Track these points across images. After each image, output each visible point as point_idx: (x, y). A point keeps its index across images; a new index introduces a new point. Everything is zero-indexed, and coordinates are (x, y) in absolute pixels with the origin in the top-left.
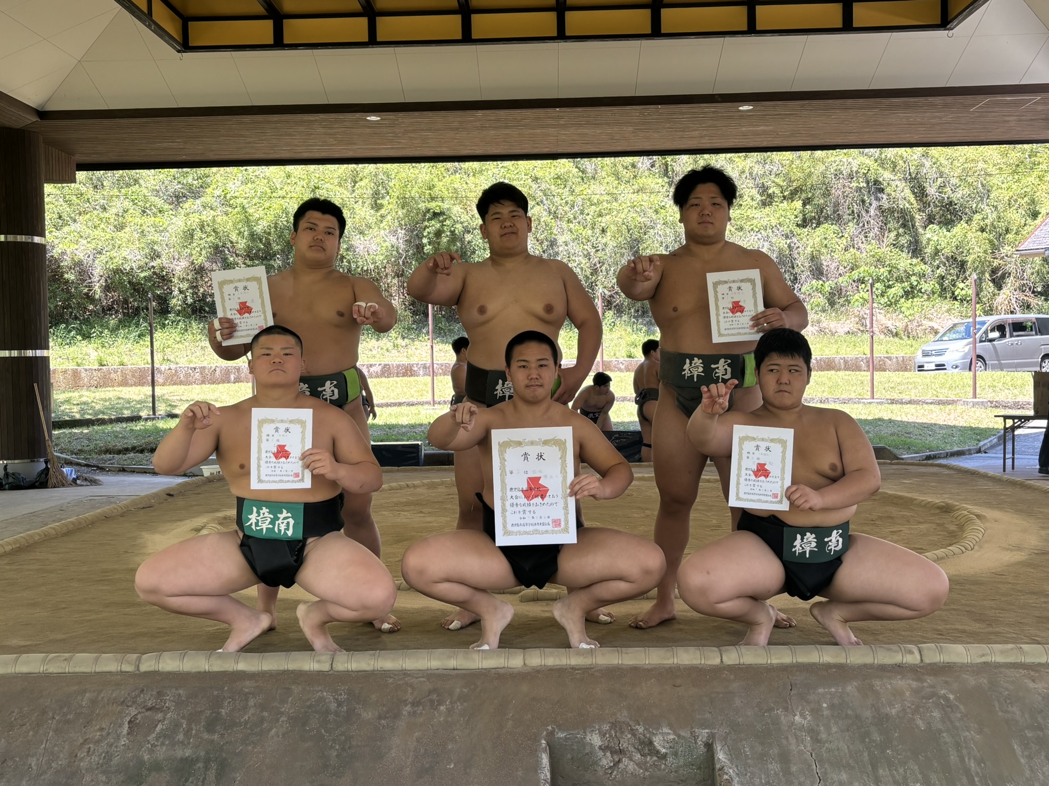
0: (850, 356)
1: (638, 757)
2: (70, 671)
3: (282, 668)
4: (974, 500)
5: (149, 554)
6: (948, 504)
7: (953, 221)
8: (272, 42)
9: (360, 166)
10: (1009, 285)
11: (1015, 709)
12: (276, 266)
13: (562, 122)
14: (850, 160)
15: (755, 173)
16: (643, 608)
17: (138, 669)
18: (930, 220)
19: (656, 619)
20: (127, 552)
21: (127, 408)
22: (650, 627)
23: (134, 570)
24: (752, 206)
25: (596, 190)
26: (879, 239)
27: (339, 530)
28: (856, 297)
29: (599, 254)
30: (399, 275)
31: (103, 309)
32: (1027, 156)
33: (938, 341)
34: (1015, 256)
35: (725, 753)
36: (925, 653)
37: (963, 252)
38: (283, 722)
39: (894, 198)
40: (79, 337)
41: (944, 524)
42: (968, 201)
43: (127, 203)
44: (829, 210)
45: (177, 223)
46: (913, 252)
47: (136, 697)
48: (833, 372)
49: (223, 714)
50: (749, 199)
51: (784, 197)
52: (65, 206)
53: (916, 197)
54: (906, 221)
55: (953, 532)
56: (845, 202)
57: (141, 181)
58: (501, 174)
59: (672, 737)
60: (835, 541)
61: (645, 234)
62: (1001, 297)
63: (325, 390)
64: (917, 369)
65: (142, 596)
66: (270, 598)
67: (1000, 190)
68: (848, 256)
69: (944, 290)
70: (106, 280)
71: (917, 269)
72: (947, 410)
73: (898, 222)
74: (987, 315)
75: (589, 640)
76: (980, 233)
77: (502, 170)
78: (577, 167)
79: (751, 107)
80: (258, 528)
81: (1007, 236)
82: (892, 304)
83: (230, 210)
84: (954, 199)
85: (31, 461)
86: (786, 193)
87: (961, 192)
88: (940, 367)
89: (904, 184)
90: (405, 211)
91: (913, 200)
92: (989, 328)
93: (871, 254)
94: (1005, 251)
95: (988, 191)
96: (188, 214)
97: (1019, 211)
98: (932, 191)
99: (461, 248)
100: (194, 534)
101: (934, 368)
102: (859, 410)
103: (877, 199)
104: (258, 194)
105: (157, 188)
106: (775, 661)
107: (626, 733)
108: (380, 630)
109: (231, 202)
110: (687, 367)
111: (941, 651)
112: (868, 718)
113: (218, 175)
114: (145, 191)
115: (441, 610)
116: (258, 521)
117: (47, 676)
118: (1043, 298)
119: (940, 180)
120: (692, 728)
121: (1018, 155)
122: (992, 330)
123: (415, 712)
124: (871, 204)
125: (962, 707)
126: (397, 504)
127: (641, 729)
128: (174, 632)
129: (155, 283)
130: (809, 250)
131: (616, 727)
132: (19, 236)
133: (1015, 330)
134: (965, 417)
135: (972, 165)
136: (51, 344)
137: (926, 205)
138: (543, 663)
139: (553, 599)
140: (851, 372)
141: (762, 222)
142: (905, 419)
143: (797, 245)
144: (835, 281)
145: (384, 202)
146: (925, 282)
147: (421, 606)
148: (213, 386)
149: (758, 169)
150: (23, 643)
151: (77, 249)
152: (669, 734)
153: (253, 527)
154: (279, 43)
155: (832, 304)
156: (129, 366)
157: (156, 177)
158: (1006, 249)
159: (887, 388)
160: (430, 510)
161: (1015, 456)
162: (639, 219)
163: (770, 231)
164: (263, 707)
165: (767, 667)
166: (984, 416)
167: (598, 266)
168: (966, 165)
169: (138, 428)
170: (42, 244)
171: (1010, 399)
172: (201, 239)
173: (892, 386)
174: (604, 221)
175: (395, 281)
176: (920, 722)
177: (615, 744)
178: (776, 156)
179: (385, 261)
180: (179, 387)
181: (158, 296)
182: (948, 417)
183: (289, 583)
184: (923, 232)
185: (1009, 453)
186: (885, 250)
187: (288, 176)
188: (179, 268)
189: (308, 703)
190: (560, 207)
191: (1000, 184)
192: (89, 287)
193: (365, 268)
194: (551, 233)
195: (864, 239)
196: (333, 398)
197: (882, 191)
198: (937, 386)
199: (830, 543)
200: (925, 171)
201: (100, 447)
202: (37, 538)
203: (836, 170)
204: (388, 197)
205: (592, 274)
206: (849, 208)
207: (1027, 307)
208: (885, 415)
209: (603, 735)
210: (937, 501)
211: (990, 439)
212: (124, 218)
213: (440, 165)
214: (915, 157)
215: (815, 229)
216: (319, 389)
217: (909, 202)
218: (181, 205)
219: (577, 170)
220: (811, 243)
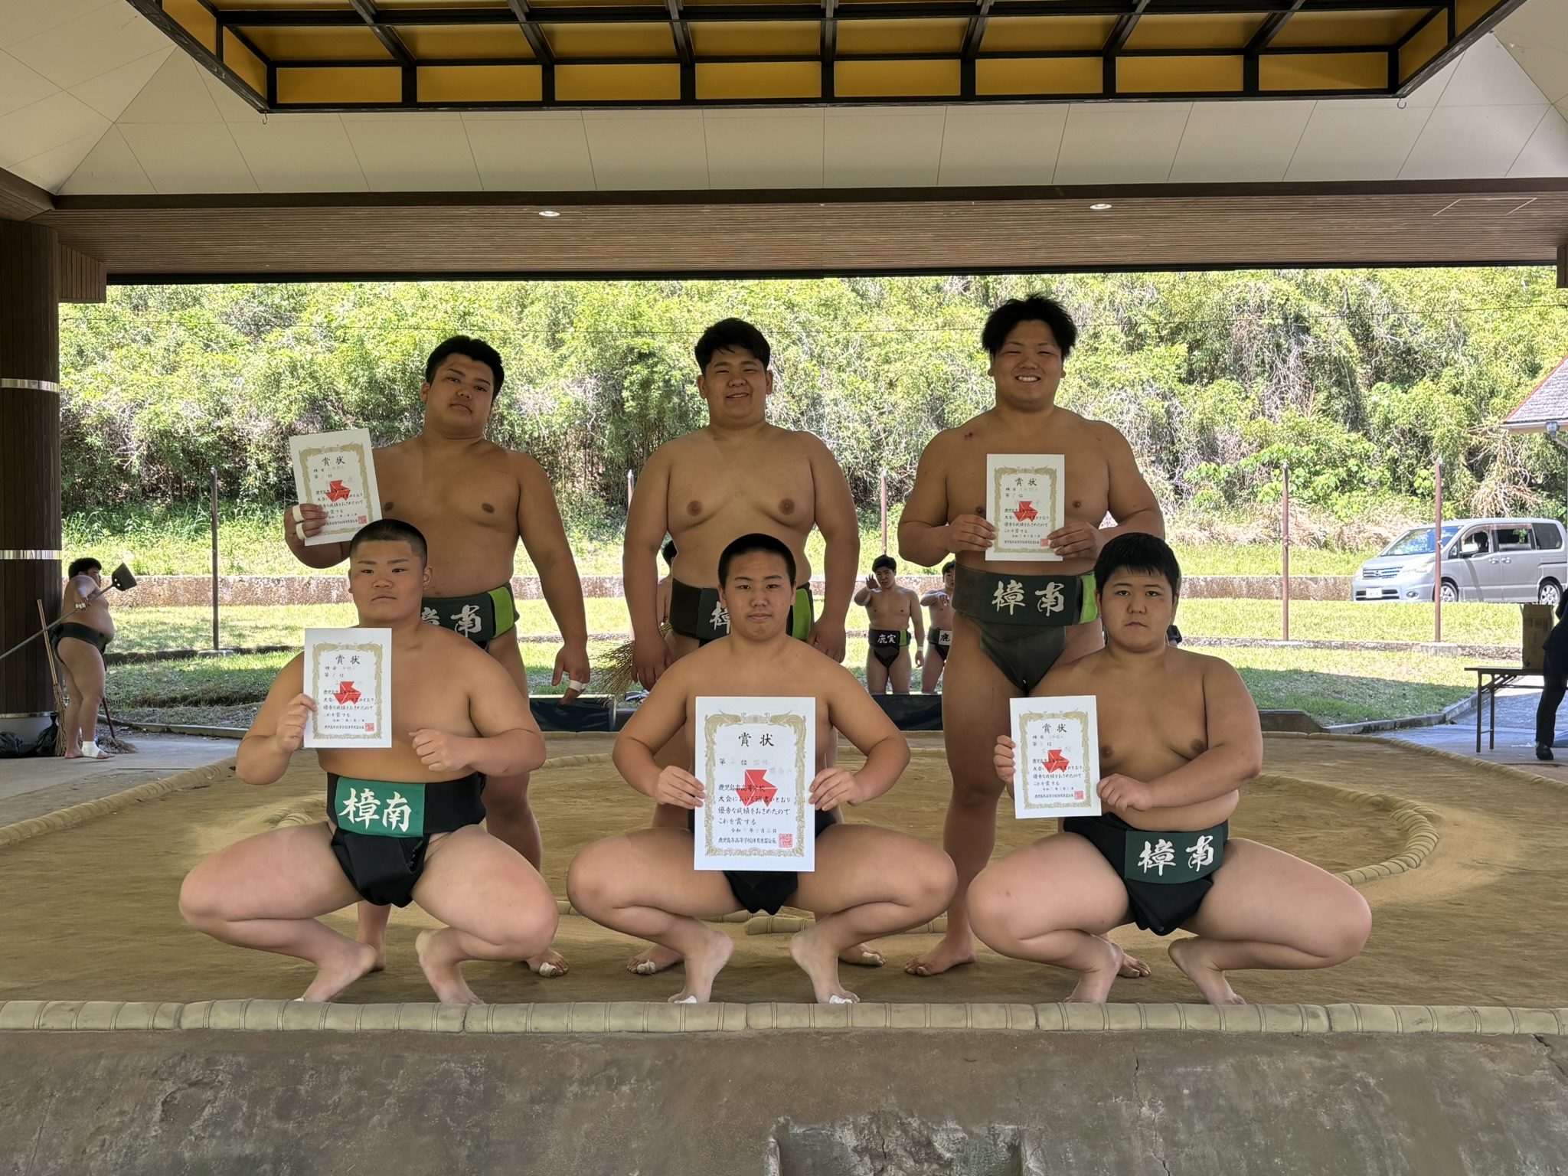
0: (1256, 576)
1: (910, 1163)
2: (79, 1027)
3: (390, 1026)
4: (1427, 793)
5: (202, 856)
6: (1386, 799)
7: (1413, 378)
8: (399, 100)
9: (531, 283)
10: (1494, 473)
11: (1464, 1101)
12: (402, 428)
13: (828, 223)
14: (1260, 284)
15: (1117, 301)
16: (924, 947)
17: (179, 1025)
18: (1378, 375)
19: (945, 962)
20: (168, 853)
21: (175, 639)
22: (936, 974)
23: (179, 881)
24: (1113, 351)
25: (883, 323)
26: (1302, 402)
27: (477, 822)
28: (1266, 488)
29: (884, 418)
30: (586, 444)
31: (144, 489)
32: (1523, 283)
33: (1387, 555)
34: (1503, 431)
35: (1038, 1160)
36: (1335, 1016)
37: (1426, 424)
38: (390, 1105)
39: (1325, 342)
40: (106, 532)
41: (1380, 828)
42: (1435, 348)
43: (183, 333)
44: (1227, 358)
45: (256, 363)
46: (1352, 422)
47: (174, 1066)
48: (1229, 600)
49: (303, 1092)
50: (1109, 341)
51: (1161, 338)
52: (89, 335)
53: (1357, 341)
54: (1341, 376)
55: (1392, 840)
56: (1252, 347)
57: (204, 300)
58: (740, 298)
59: (960, 1135)
60: (1202, 852)
61: (953, 390)
62: (1482, 491)
63: (461, 619)
64: (1355, 597)
65: (189, 920)
66: (377, 922)
67: (1481, 333)
68: (1255, 426)
69: (1397, 480)
70: (149, 447)
71: (1358, 448)
72: (1397, 659)
73: (1330, 378)
74: (1461, 518)
75: (844, 991)
76: (1451, 396)
77: (742, 293)
78: (853, 290)
79: (1109, 206)
80: (358, 820)
81: (1493, 401)
82: (1321, 500)
83: (337, 345)
84: (1414, 345)
85: (31, 716)
86: (1164, 333)
87: (1424, 335)
88: (1390, 594)
89: (1339, 321)
90: (596, 350)
91: (1352, 344)
92: (1463, 538)
93: (1291, 424)
94: (1488, 423)
95: (1465, 334)
96: (273, 351)
97: (1510, 364)
98: (1380, 331)
99: (680, 405)
100: (267, 828)
101: (1381, 595)
102: (1266, 657)
103: (1300, 343)
104: (379, 322)
105: (228, 310)
106: (1115, 1026)
107: (894, 1129)
108: (537, 973)
109: (338, 333)
110: (999, 593)
111: (1359, 1013)
112: (1248, 1111)
113: (319, 292)
114: (209, 315)
115: (628, 945)
116: (358, 808)
117: (43, 1034)
118: (1545, 493)
119: (1392, 317)
120: (990, 1122)
121: (1510, 280)
122: (1468, 540)
123: (583, 1095)
124: (1289, 351)
125: (1386, 1096)
126: (571, 788)
127: (915, 1123)
128: (235, 972)
129: (222, 452)
130: (1197, 417)
131: (879, 1119)
132: (19, 381)
133: (1501, 541)
134: (1424, 670)
135: (1441, 295)
136: (64, 541)
137: (1372, 352)
138: (775, 1025)
139: (792, 931)
140: (1254, 600)
141: (1127, 374)
142: (1334, 671)
143: (1178, 410)
144: (1236, 464)
145: (566, 336)
146: (1370, 467)
147: (600, 939)
148: (305, 607)
149: (1122, 296)
150: (9, 985)
151: (106, 401)
152: (956, 1130)
153: (351, 817)
154: (410, 101)
155: (1230, 497)
156: (181, 576)
157: (226, 294)
158: (1491, 421)
159: (1308, 625)
160: (621, 797)
161: (1495, 729)
162: (945, 367)
163: (1140, 388)
164: (361, 1083)
165: (1103, 1035)
166: (1451, 669)
167: (883, 436)
168: (1432, 295)
169: (192, 668)
170: (54, 393)
171: (1492, 644)
172: (291, 387)
173: (1316, 621)
174: (893, 370)
175: (580, 454)
176: (1325, 1119)
177: (876, 1145)
178: (1149, 277)
179: (565, 425)
180: (255, 607)
181: (226, 471)
182: (1398, 670)
183: (404, 900)
184: (1367, 393)
185: (1485, 725)
186: (1309, 418)
187: (424, 297)
188: (258, 430)
189: (427, 1079)
190: (827, 348)
191: (1482, 323)
192: (124, 456)
193: (536, 434)
194: (813, 387)
195: (1279, 402)
196: (474, 630)
197: (1307, 330)
198: (1383, 622)
199: (1194, 855)
200: (1371, 302)
201: (135, 696)
202: (35, 830)
203: (1238, 300)
204: (572, 329)
205: (873, 448)
206: (1257, 356)
207: (1521, 507)
208: (1304, 665)
209: (859, 1131)
210: (1371, 794)
211: (1460, 703)
212: (177, 354)
213: (649, 284)
214: (1357, 281)
215: (1206, 385)
216: (453, 617)
217: (1347, 348)
218: (263, 336)
219: (854, 294)
220: (1199, 406)
